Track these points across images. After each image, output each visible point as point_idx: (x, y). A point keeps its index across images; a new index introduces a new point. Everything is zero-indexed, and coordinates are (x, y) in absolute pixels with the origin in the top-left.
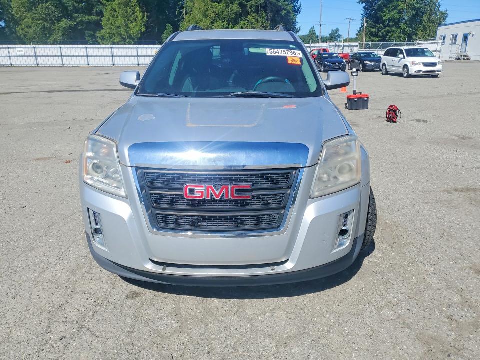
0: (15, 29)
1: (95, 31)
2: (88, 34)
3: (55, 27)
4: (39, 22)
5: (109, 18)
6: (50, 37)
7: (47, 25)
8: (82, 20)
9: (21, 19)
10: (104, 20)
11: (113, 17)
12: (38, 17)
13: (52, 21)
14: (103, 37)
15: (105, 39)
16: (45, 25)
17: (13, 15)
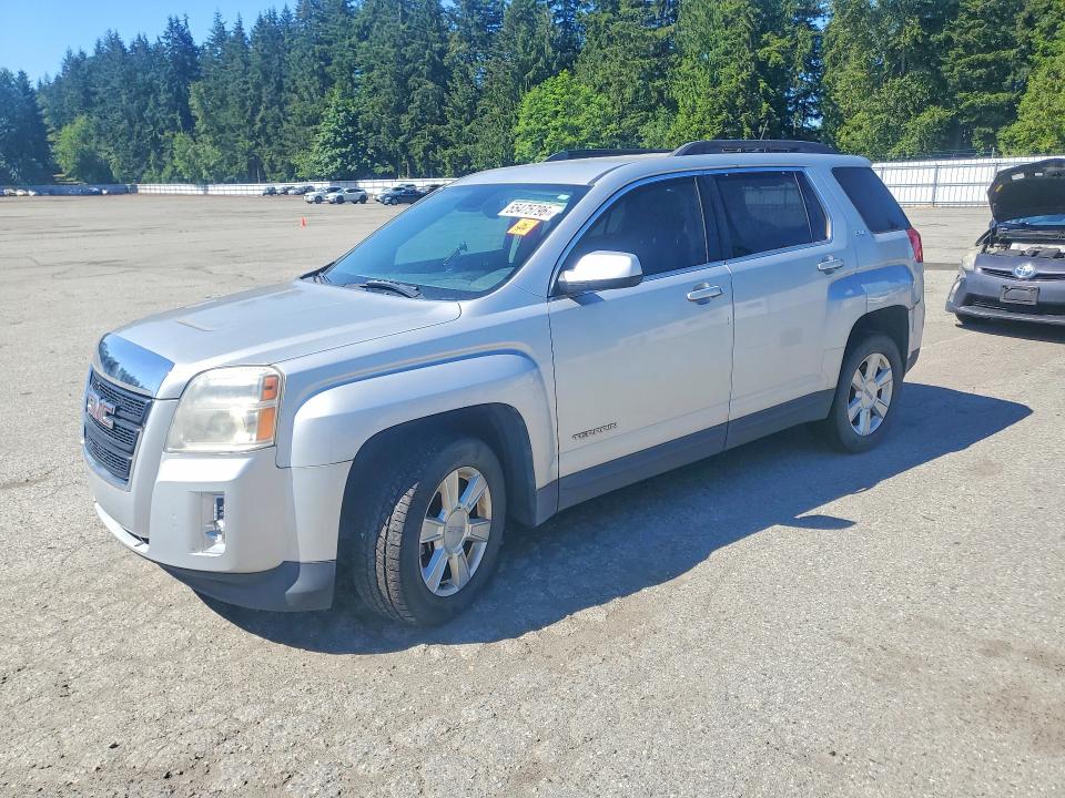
0: (834, 134)
1: (997, 126)
2: (980, 133)
3: (908, 125)
4: (877, 117)
5: (1038, 93)
6: (894, 145)
7: (893, 122)
8: (972, 105)
9: (850, 113)
10: (1026, 98)
11: (1047, 91)
12: (879, 106)
13: (907, 111)
14: (1012, 137)
15: (1016, 143)
16: (888, 121)
17: (835, 106)
